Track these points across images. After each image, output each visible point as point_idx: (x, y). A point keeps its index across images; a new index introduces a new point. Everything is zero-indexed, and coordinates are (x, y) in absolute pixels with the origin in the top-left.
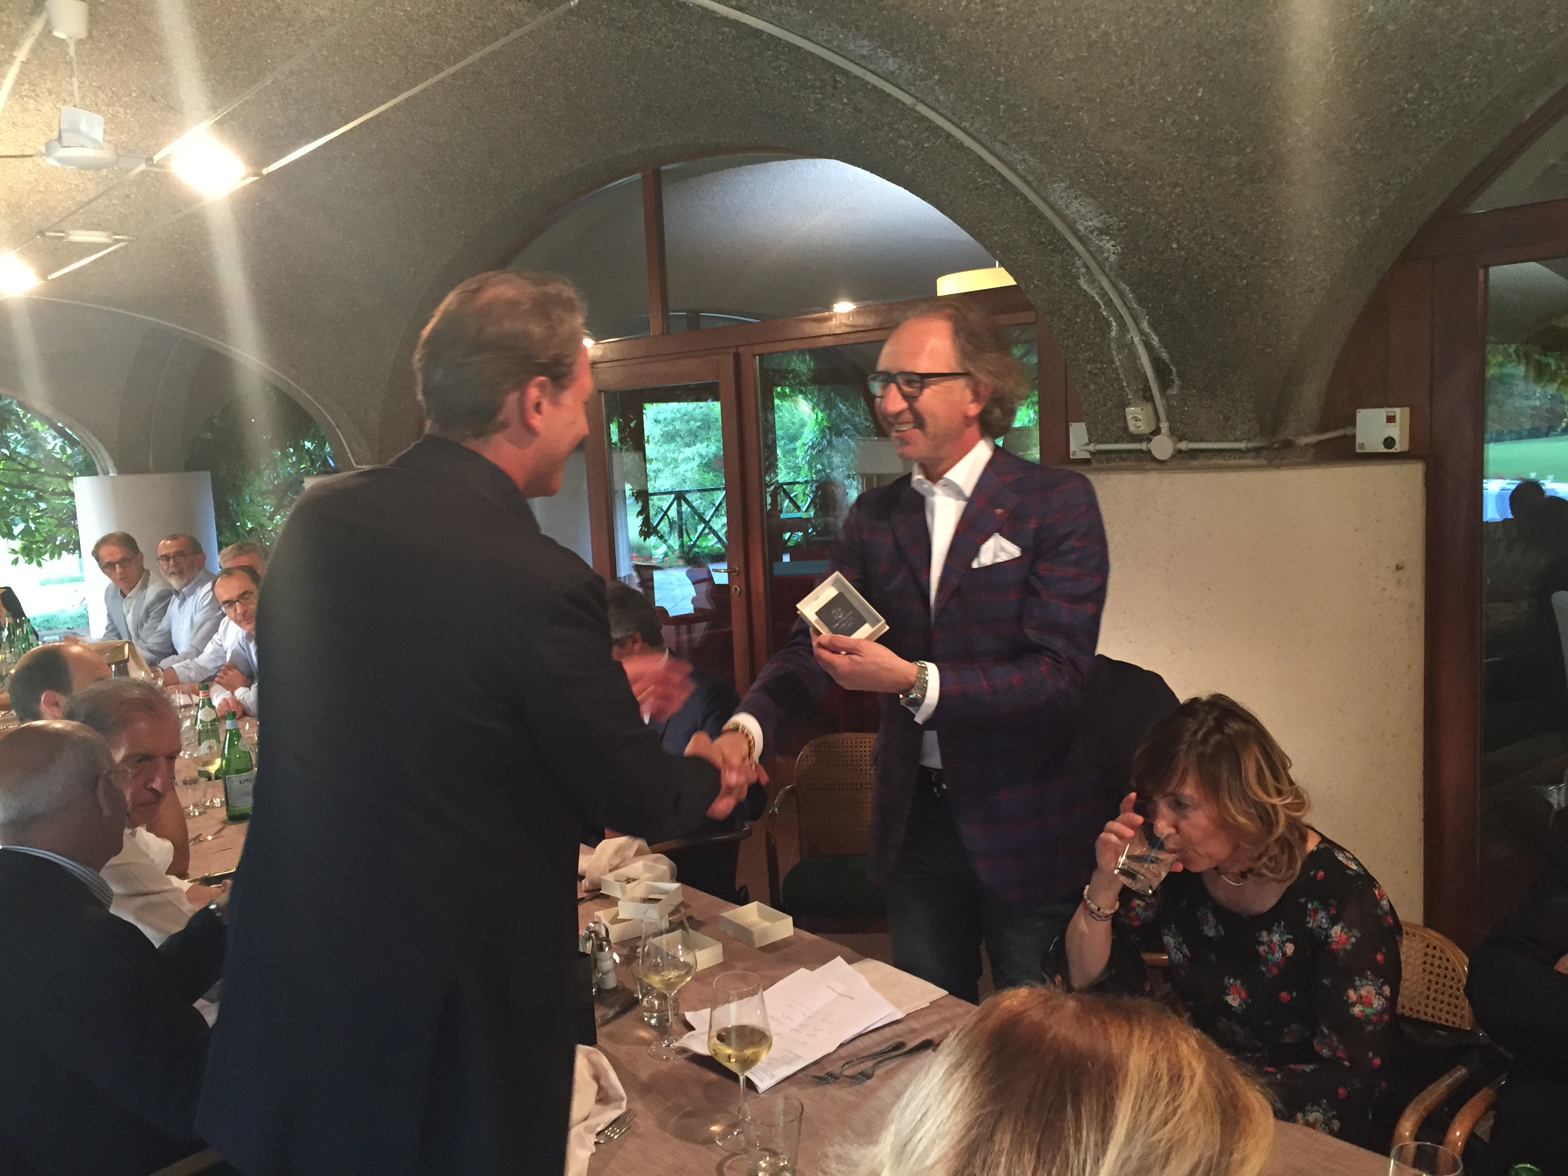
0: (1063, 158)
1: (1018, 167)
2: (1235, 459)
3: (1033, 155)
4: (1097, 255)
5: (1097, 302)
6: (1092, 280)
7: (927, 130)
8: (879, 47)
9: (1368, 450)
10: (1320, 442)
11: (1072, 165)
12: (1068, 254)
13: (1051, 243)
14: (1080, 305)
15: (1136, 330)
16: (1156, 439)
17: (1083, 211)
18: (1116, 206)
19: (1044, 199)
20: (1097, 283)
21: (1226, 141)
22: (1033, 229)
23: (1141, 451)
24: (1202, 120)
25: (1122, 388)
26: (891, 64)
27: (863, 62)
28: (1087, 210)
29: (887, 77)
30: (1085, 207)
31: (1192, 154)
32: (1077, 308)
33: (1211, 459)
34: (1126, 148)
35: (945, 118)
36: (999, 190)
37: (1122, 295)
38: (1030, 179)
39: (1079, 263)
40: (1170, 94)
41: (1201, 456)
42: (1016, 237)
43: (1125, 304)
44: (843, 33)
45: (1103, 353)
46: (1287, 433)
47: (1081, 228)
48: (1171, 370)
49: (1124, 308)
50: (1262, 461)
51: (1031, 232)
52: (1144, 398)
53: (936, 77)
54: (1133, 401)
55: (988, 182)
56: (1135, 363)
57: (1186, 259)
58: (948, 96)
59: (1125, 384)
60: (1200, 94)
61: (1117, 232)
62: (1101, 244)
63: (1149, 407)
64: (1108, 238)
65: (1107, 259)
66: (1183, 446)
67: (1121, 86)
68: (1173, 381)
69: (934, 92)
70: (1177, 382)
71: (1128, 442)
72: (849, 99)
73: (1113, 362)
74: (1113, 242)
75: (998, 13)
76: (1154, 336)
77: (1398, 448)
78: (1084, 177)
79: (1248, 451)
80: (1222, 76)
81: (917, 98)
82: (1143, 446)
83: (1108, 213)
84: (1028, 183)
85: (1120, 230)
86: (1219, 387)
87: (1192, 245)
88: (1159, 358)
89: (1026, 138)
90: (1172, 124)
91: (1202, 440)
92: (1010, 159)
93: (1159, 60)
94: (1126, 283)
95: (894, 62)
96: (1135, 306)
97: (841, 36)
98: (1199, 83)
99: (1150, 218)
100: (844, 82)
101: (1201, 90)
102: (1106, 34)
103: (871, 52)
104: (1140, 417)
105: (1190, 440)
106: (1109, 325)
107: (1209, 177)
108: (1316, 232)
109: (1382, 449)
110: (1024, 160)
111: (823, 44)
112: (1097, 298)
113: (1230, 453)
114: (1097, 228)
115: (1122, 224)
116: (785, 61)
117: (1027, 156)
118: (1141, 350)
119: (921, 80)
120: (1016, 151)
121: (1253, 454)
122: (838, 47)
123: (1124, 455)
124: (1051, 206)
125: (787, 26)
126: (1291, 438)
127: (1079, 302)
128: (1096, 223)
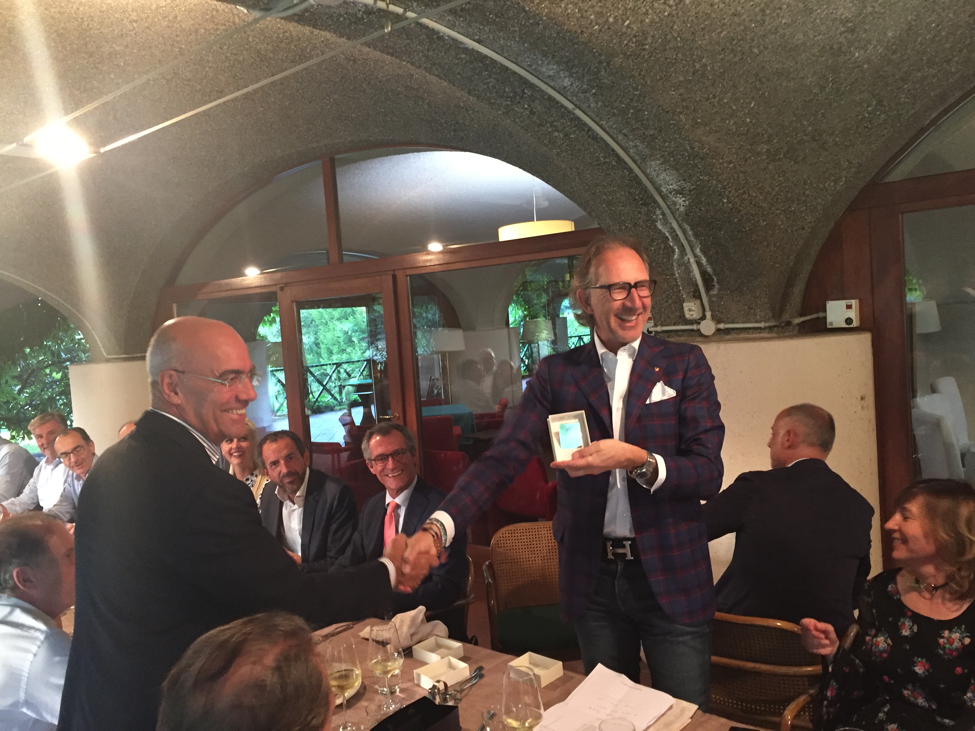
0: (662, 145)
1: (631, 150)
2: (756, 333)
3: (643, 143)
4: (672, 207)
5: (667, 237)
6: (666, 222)
7: (576, 126)
8: (563, 70)
9: (835, 326)
10: (803, 322)
11: (668, 149)
12: (652, 207)
13: (642, 199)
14: (655, 239)
15: (692, 253)
16: (703, 323)
17: (668, 179)
18: (691, 175)
19: (642, 171)
20: (668, 225)
21: (763, 135)
22: (631, 190)
23: (692, 330)
24: (751, 122)
25: (679, 291)
26: (566, 82)
27: (547, 81)
28: (671, 178)
29: (562, 91)
30: (669, 176)
31: (742, 143)
32: (653, 240)
33: (739, 334)
34: (704, 139)
35: (591, 118)
36: (613, 166)
37: (684, 232)
38: (637, 158)
39: (658, 212)
40: (735, 105)
41: (733, 332)
42: (618, 196)
43: (686, 238)
44: (541, 60)
45: (667, 269)
46: (786, 317)
47: (664, 190)
48: (713, 280)
49: (685, 240)
50: (774, 335)
51: (629, 192)
52: (694, 296)
53: (594, 91)
54: (686, 299)
55: (608, 160)
56: (689, 275)
57: (732, 209)
58: (597, 104)
59: (681, 288)
60: (752, 105)
61: (688, 192)
62: (675, 200)
63: (698, 302)
64: (681, 196)
65: (678, 209)
66: (722, 326)
67: (708, 99)
68: (714, 286)
69: (589, 100)
70: (717, 286)
71: (683, 325)
72: (529, 106)
73: (674, 275)
74: (684, 199)
75: (644, 50)
76: (703, 258)
77: (855, 324)
78: (673, 157)
79: (765, 328)
80: (767, 94)
81: (576, 105)
82: (695, 327)
83: (684, 180)
84: (635, 161)
85: (690, 191)
86: (745, 289)
87: (737, 200)
88: (706, 271)
89: (641, 132)
90: (733, 124)
91: (733, 322)
92: (627, 145)
93: (732, 83)
94: (688, 224)
95: (569, 81)
96: (692, 239)
97: (540, 62)
98: (753, 98)
99: (712, 183)
100: (529, 94)
101: (753, 103)
102: (705, 65)
103: (555, 74)
104: (693, 309)
105: (726, 323)
106: (673, 251)
107: (750, 158)
108: (807, 192)
109: (844, 325)
110: (636, 146)
111: (525, 67)
112: (667, 234)
113: (753, 330)
114: (675, 190)
115: (692, 187)
116: (494, 78)
117: (638, 144)
118: (695, 267)
119: (583, 93)
120: (632, 141)
121: (767, 330)
122: (535, 69)
123: (680, 333)
124: (647, 175)
125: (506, 55)
126: (789, 319)
127: (655, 237)
128: (675, 187)
